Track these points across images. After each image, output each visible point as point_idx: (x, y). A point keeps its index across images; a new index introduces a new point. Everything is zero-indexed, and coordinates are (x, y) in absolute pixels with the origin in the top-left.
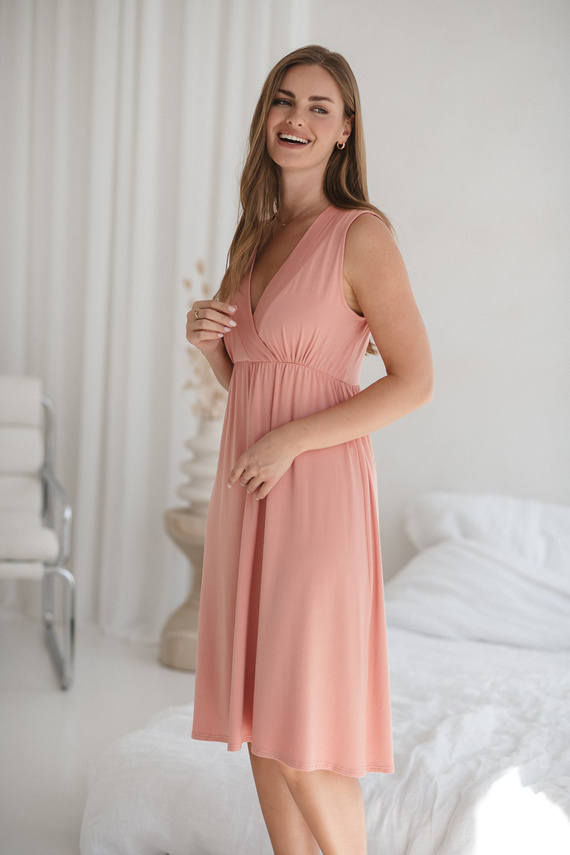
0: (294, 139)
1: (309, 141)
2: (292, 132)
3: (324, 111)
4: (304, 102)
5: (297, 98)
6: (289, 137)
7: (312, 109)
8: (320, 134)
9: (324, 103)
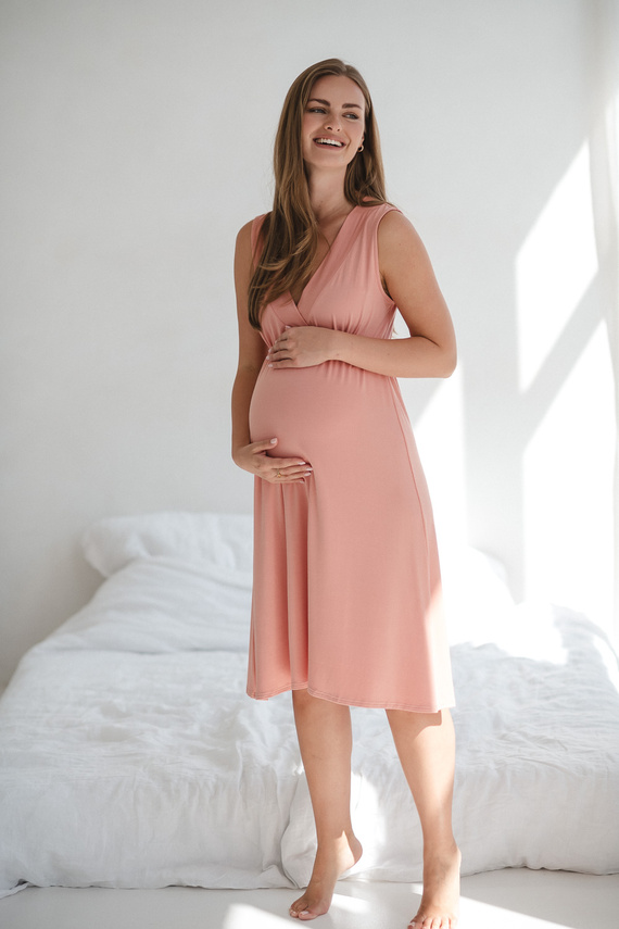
0: (333, 142)
1: (343, 144)
2: (330, 136)
3: (355, 117)
4: (338, 109)
5: (332, 107)
6: (329, 142)
7: (344, 116)
8: (352, 137)
9: (354, 110)
